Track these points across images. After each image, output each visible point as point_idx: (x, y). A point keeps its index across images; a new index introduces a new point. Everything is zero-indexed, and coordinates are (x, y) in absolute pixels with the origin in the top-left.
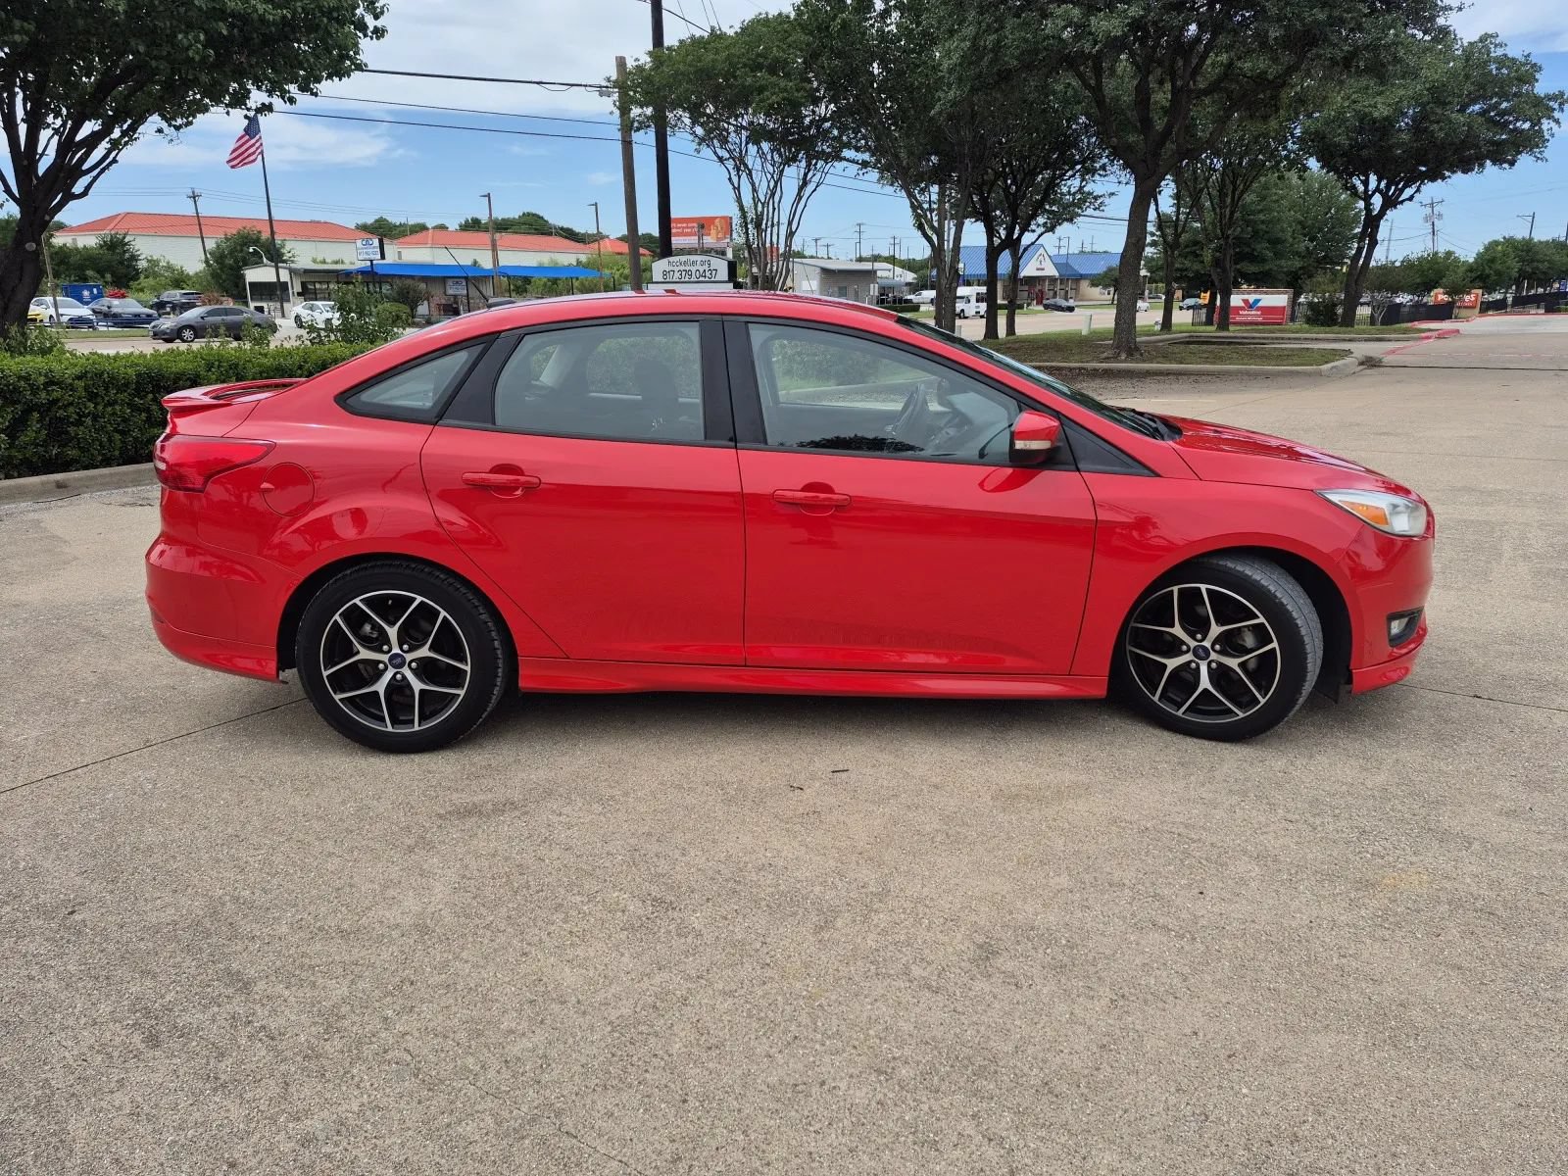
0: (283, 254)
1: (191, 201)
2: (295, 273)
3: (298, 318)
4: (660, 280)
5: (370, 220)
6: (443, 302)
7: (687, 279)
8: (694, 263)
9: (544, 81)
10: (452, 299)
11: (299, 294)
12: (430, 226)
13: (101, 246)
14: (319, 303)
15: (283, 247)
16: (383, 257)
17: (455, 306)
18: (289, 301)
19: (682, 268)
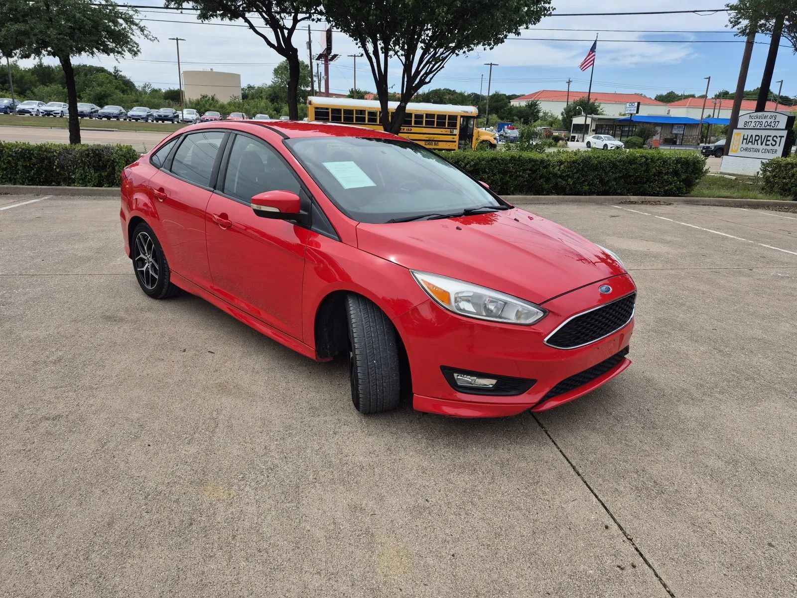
0: (598, 110)
1: (567, 84)
2: (594, 120)
3: (588, 143)
4: (741, 127)
5: (664, 93)
6: (669, 137)
7: (758, 127)
8: (765, 117)
9: (698, 10)
10: (674, 136)
11: (593, 130)
12: (696, 96)
13: (526, 106)
14: (602, 136)
15: (599, 107)
16: (637, 112)
17: (675, 140)
18: (588, 133)
19: (757, 120)
